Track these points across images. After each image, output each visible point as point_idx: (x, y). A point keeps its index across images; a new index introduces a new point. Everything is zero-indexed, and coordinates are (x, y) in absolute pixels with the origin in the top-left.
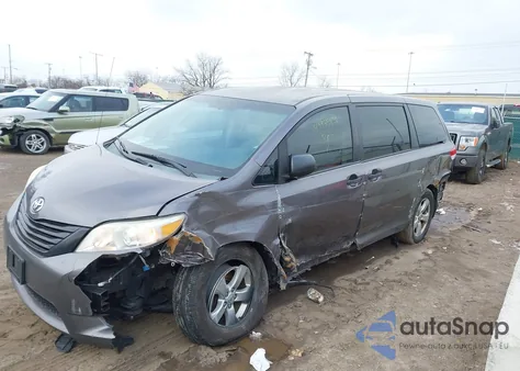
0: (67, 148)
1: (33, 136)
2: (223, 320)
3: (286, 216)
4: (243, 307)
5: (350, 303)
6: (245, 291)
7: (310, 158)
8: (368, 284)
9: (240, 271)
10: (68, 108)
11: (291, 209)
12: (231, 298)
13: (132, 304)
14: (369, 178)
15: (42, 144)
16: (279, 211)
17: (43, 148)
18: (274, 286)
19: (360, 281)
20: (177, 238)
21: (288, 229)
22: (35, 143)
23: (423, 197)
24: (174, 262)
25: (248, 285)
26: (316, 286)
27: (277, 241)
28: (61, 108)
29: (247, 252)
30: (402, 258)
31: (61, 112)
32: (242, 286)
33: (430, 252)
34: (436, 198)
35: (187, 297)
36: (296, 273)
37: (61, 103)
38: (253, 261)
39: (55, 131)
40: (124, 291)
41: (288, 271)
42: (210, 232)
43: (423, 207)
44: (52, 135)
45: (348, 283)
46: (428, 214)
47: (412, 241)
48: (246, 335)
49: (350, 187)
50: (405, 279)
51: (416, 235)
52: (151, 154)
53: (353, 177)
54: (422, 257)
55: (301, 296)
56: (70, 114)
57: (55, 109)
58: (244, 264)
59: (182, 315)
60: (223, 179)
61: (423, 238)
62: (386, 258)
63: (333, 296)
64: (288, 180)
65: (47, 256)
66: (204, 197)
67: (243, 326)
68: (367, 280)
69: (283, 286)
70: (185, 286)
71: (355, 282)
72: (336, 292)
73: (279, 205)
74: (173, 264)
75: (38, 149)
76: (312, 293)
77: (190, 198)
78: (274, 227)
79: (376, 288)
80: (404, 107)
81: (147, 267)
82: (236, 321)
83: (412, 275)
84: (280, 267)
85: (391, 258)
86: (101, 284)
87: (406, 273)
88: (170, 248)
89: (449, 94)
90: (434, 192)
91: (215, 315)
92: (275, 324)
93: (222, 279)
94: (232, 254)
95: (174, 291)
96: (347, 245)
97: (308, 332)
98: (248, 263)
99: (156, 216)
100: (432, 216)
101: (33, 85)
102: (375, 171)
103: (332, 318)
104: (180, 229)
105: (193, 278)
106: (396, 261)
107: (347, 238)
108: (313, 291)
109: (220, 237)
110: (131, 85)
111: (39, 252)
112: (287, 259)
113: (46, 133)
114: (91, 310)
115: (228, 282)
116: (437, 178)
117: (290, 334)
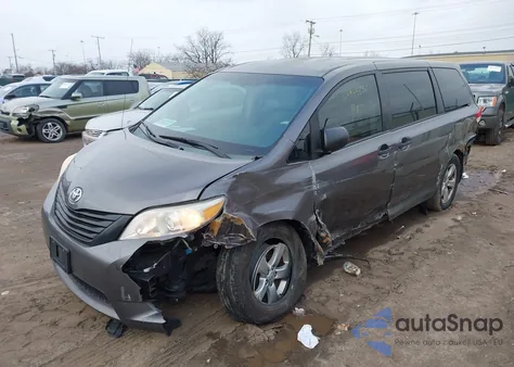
0: (84, 134)
1: (49, 124)
2: (265, 298)
3: (321, 191)
4: (283, 284)
5: (387, 275)
6: (284, 268)
7: (343, 131)
8: (402, 254)
9: (279, 249)
10: (80, 95)
11: (325, 184)
12: (271, 276)
13: (176, 287)
14: (398, 147)
15: (59, 131)
16: (314, 187)
17: (60, 136)
18: (312, 262)
19: (394, 251)
20: (219, 220)
21: (324, 205)
22: (52, 131)
23: (450, 163)
24: (217, 243)
25: (287, 262)
26: (352, 259)
27: (314, 218)
28: (73, 95)
29: (285, 230)
30: (432, 227)
31: (74, 99)
32: (281, 263)
33: (459, 218)
34: (462, 163)
35: (232, 278)
36: (332, 248)
37: (73, 90)
38: (291, 239)
39: (70, 118)
40: (167, 275)
41: (324, 246)
42: (249, 213)
43: (450, 173)
44: (68, 122)
45: (381, 255)
46: (454, 180)
47: (440, 207)
48: (290, 311)
49: (381, 157)
50: (439, 247)
51: (443, 201)
52: (180, 137)
53: (384, 147)
54: (452, 223)
55: (337, 270)
56: (83, 100)
57: (68, 96)
58: (282, 242)
59: (227, 295)
60: (257, 158)
61: (450, 204)
62: (416, 227)
63: (369, 268)
64: (321, 155)
65: (91, 245)
66: (241, 178)
67: (285, 303)
68: (401, 250)
69: (320, 262)
70: (229, 266)
71: (389, 252)
72: (373, 264)
73: (314, 181)
74: (215, 247)
75: (55, 137)
76: (349, 267)
77: (228, 180)
78: (309, 204)
79: (410, 258)
80: (428, 71)
81: (189, 250)
82: (278, 298)
83: (446, 243)
84: (317, 243)
85: (420, 226)
86: (146, 270)
87: (439, 241)
88: (213, 231)
89: (456, 53)
90: (460, 157)
91: (259, 293)
92: (316, 300)
93: (263, 258)
94: (270, 233)
95: (218, 273)
96: (379, 217)
97: (349, 306)
98: (286, 241)
99: (198, 200)
100: (458, 181)
101: (39, 73)
102: (405, 140)
103: (371, 291)
104: (221, 212)
105: (236, 259)
106: (425, 229)
107: (380, 209)
108: (350, 264)
109: (258, 217)
110: (135, 67)
111: (83, 242)
112: (323, 235)
113: (61, 121)
114: (140, 296)
115: (268, 261)
116: (463, 143)
117: (332, 309)
